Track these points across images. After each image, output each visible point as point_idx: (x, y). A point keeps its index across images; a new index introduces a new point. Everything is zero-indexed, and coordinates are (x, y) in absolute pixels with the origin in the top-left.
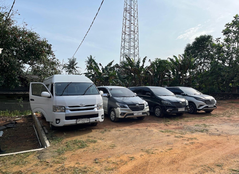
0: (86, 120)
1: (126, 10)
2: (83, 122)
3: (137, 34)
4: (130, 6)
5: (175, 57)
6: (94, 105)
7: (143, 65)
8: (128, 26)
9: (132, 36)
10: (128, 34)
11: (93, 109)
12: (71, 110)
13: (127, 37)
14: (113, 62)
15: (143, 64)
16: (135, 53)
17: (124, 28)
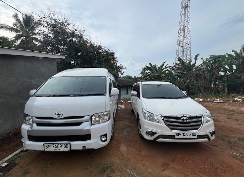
0: (63, 146)
1: (180, 29)
2: (57, 149)
3: (190, 44)
4: (184, 25)
5: (233, 51)
6: (82, 117)
7: (195, 63)
8: (182, 40)
9: (185, 47)
10: (182, 46)
11: (79, 124)
12: (39, 124)
13: (181, 48)
14: (165, 63)
15: (195, 61)
16: (187, 59)
17: (178, 43)
